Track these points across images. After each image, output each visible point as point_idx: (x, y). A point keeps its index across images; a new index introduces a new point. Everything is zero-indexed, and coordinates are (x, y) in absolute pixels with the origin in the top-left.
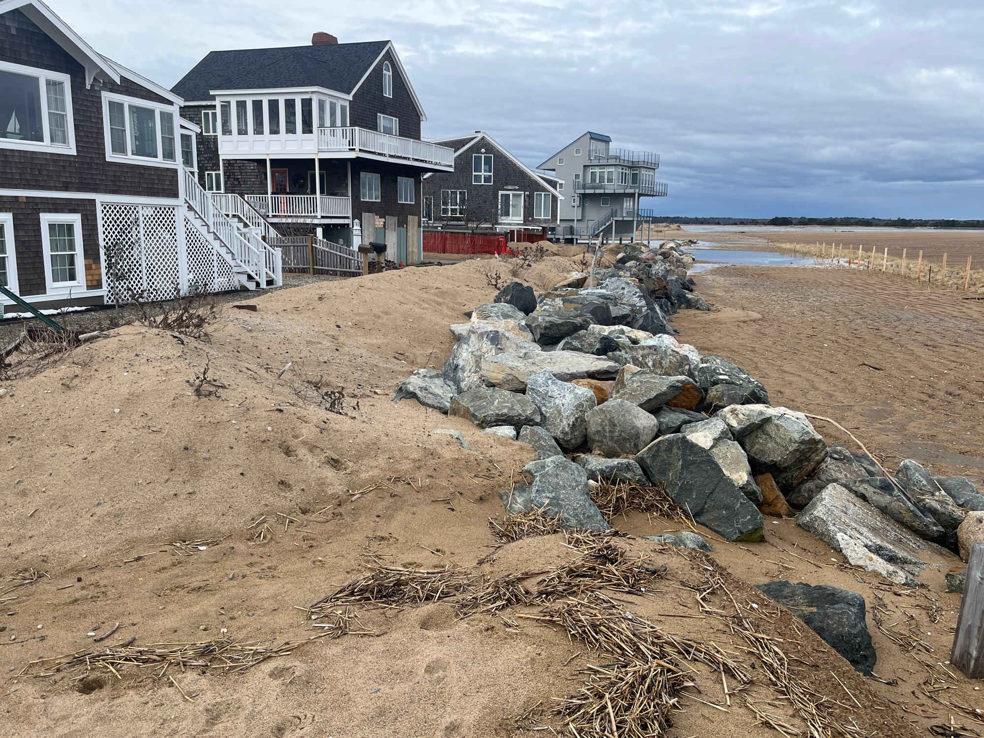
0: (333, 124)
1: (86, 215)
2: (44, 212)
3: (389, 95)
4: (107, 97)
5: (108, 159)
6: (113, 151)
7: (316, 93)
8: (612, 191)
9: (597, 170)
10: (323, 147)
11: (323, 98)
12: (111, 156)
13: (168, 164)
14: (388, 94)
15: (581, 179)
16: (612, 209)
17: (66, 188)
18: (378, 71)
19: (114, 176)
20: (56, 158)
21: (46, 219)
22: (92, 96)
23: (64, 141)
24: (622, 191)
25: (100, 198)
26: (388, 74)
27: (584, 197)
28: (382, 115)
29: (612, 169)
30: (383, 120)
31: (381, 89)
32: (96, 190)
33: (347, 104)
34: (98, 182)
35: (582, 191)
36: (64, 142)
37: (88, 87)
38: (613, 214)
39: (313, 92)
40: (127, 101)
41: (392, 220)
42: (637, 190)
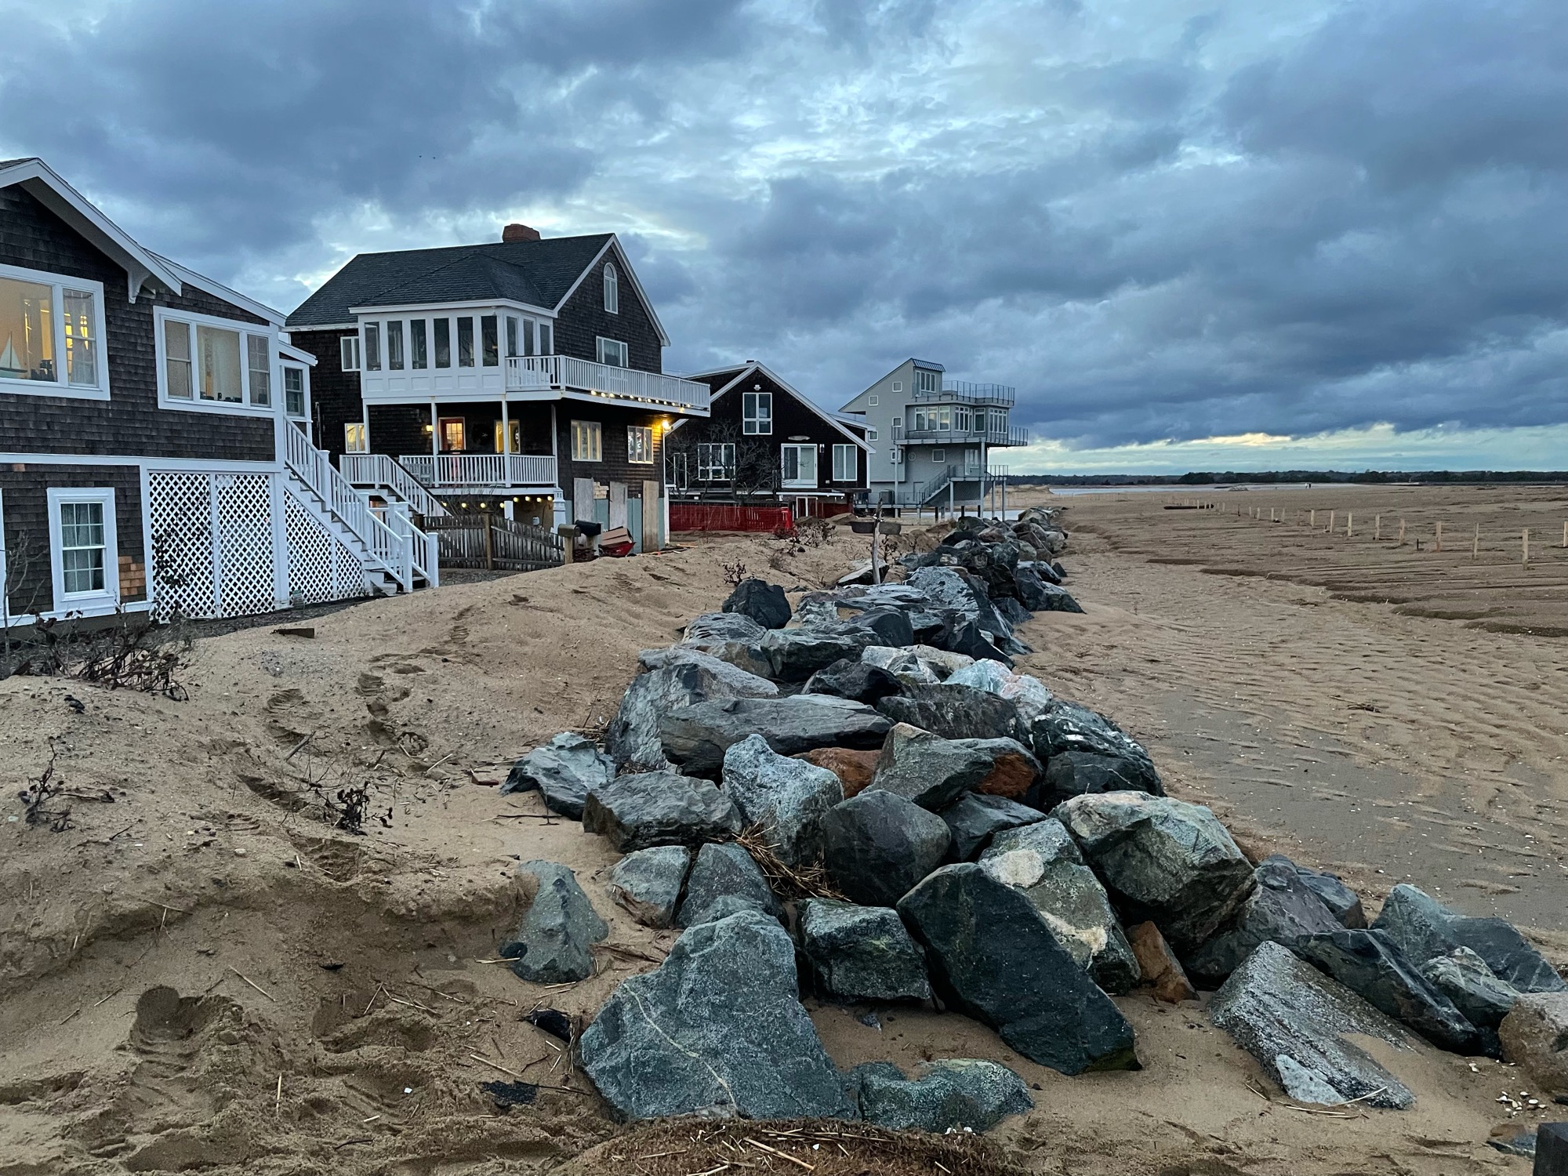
0: (529, 351)
1: (124, 490)
2: (55, 485)
3: (614, 310)
4: (161, 314)
5: (162, 405)
6: (170, 393)
7: (502, 309)
8: (947, 441)
9: (925, 412)
10: (515, 385)
11: (513, 315)
12: (166, 401)
13: (260, 412)
14: (612, 307)
15: (902, 425)
16: (949, 466)
17: (92, 450)
18: (597, 277)
19: (171, 431)
20: (76, 406)
21: (57, 497)
22: (139, 314)
23: (92, 378)
24: (962, 441)
25: (146, 465)
26: (610, 279)
27: (908, 450)
28: (603, 339)
29: (947, 410)
30: (603, 344)
31: (601, 302)
32: (140, 452)
33: (550, 324)
34: (144, 440)
35: (905, 442)
36: (92, 382)
37: (132, 300)
38: (952, 472)
39: (498, 307)
40: (195, 319)
41: (618, 489)
42: (983, 439)
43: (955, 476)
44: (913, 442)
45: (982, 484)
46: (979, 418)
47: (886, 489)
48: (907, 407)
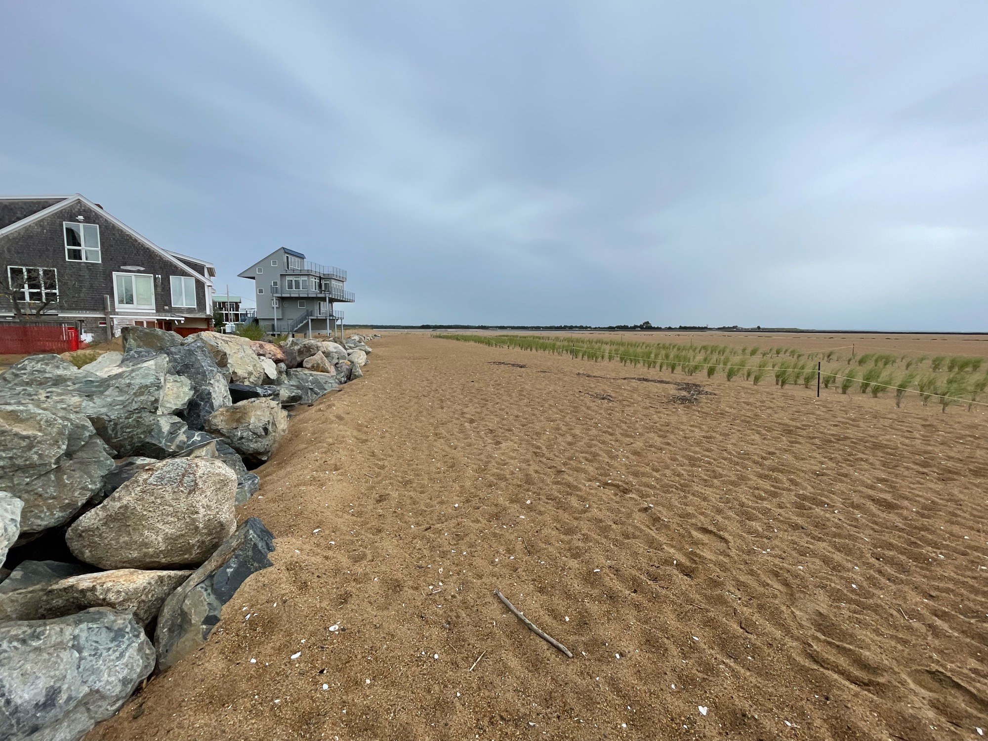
8: (307, 296)
9: (293, 279)
15: (278, 286)
16: (307, 311)
24: (315, 296)
27: (281, 299)
29: (305, 278)
35: (280, 295)
38: (309, 314)
42: (327, 296)
43: (312, 316)
44: (285, 295)
45: (328, 321)
46: (326, 285)
47: (269, 323)
48: (281, 275)
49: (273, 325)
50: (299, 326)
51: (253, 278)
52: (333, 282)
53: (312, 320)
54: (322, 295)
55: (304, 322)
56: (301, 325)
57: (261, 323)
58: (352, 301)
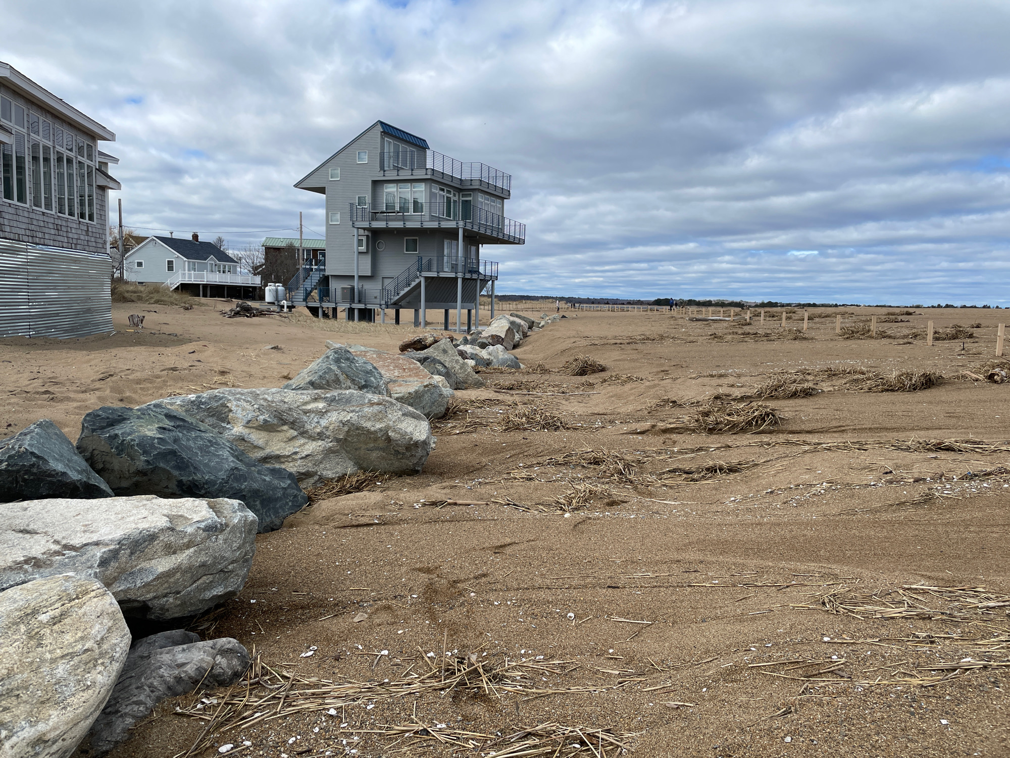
9: (397, 189)
15: (367, 204)
24: (436, 226)
27: (376, 237)
29: (421, 188)
35: (366, 224)
38: (425, 266)
43: (429, 270)
44: (380, 224)
45: (460, 282)
46: (466, 204)
47: (346, 284)
48: (375, 183)
49: (353, 289)
50: (402, 293)
51: (321, 190)
52: (481, 198)
53: (426, 278)
54: (451, 224)
55: (413, 284)
56: (407, 289)
57: (334, 285)
58: (520, 242)
